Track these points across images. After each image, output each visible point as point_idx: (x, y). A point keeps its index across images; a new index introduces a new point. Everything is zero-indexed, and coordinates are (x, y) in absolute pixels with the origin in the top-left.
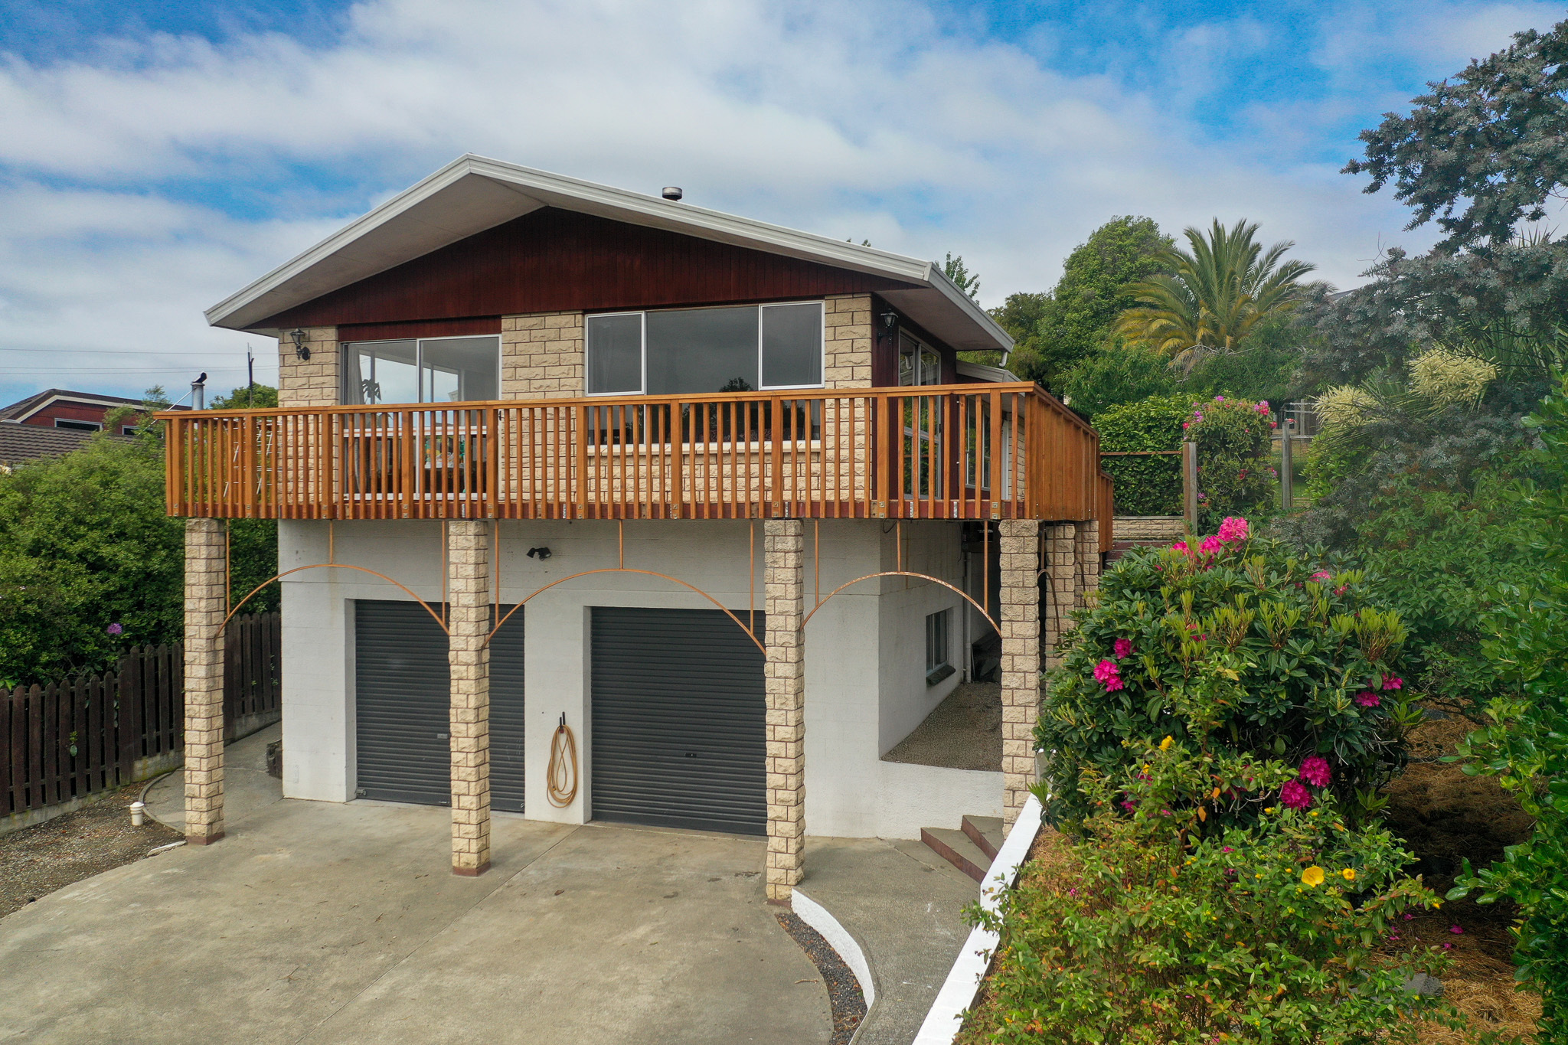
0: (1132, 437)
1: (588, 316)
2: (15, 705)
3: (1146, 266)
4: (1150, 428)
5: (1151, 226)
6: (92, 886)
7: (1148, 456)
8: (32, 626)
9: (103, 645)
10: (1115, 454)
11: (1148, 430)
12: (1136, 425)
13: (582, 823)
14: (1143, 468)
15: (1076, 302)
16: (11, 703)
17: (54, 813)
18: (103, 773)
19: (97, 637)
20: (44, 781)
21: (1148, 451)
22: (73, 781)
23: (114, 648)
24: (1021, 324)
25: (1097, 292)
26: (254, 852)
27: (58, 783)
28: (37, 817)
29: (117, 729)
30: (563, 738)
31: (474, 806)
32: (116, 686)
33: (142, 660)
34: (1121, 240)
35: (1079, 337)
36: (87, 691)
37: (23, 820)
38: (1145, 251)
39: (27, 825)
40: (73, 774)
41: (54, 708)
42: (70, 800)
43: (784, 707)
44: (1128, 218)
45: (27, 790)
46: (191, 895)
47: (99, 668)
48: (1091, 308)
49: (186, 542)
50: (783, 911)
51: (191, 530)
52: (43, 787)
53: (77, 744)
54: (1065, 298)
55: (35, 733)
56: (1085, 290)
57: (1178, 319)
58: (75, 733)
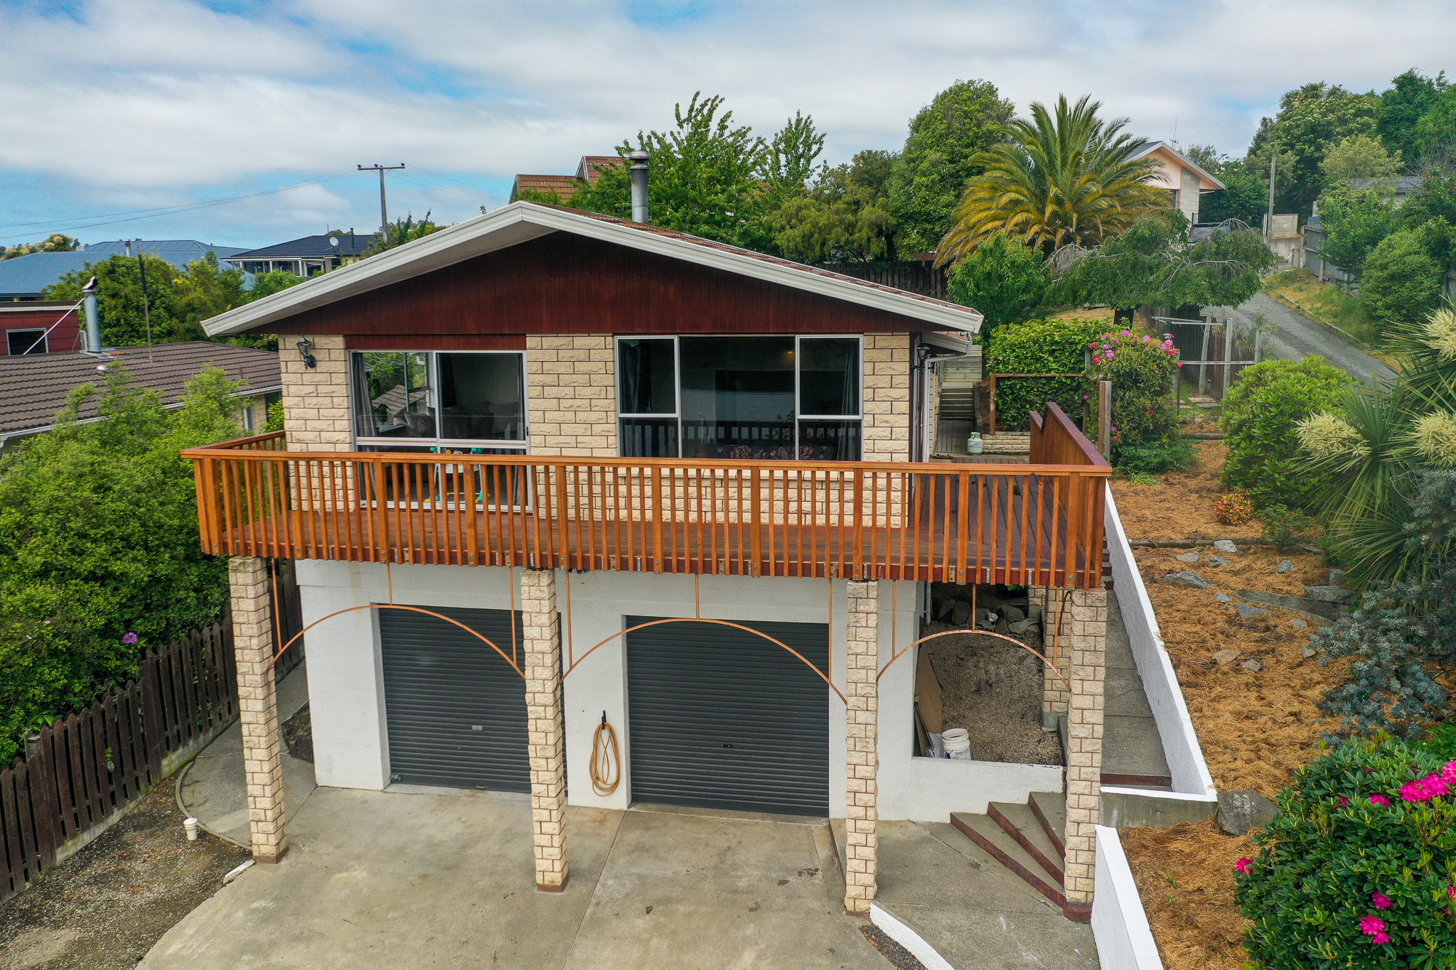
0: (1038, 359)
1: (618, 338)
2: (56, 739)
3: (991, 132)
4: (1054, 351)
5: (991, 90)
6: (190, 931)
7: (1053, 378)
8: (62, 658)
9: (121, 656)
10: (1022, 375)
11: (1052, 353)
12: (1041, 347)
13: (625, 808)
14: (1047, 388)
15: (925, 165)
16: (52, 737)
17: (99, 830)
18: (137, 779)
19: (117, 651)
20: (88, 802)
21: (1053, 373)
22: (113, 794)
23: (132, 657)
24: (870, 184)
25: (944, 157)
26: (328, 871)
27: (100, 800)
28: (87, 838)
29: (143, 734)
30: (605, 734)
31: (557, 831)
32: (139, 693)
33: (157, 662)
34: (966, 105)
35: (926, 202)
36: (115, 706)
37: (75, 844)
38: (989, 117)
39: (79, 848)
40: (112, 788)
41: (90, 731)
42: (112, 813)
43: (864, 749)
44: (971, 82)
45: (76, 815)
46: (297, 939)
47: (121, 679)
48: (939, 173)
49: (231, 582)
50: (864, 924)
51: (236, 570)
52: (89, 807)
53: (112, 759)
54: (913, 160)
55: (76, 760)
56: (933, 155)
57: (1026, 192)
58: (110, 750)
